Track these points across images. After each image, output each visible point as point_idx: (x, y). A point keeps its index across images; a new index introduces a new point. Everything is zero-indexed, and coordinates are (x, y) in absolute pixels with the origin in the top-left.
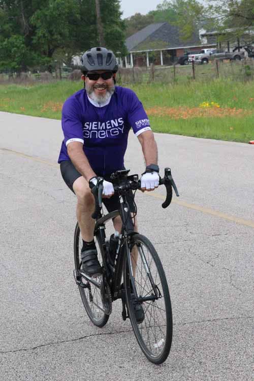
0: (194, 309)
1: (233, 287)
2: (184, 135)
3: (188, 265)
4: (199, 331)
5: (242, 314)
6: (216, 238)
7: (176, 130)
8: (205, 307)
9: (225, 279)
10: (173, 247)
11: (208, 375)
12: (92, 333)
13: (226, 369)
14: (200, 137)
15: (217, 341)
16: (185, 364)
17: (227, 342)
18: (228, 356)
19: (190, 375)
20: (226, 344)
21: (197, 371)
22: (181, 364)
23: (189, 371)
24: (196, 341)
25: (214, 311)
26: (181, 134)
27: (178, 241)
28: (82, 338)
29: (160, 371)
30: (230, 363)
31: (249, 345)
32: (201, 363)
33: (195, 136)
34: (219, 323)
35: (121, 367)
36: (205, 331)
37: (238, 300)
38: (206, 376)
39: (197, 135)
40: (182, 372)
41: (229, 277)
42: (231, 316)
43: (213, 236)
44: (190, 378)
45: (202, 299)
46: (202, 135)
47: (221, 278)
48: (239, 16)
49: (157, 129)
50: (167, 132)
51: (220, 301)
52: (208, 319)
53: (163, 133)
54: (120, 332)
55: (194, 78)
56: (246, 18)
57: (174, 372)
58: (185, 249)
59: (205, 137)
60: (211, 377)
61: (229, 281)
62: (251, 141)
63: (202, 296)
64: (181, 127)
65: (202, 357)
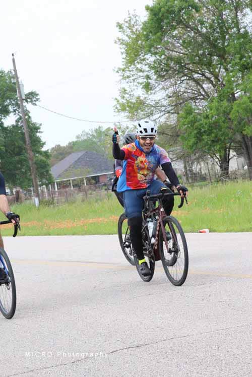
12: (121, 348)
28: (113, 352)
34: (232, 329)
35: (158, 362)
43: (198, 285)
48: (163, 134)
54: (146, 345)
56: (170, 136)
62: (201, 231)
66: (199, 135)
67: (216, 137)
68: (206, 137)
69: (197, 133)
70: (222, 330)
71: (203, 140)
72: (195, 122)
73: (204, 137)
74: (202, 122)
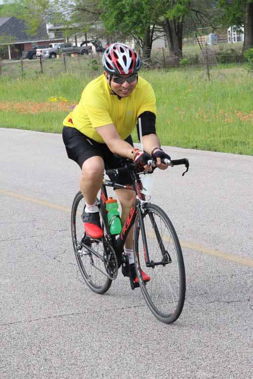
0: (40, 306)
1: (79, 282)
2: (32, 130)
3: (35, 261)
4: (45, 327)
5: (88, 309)
6: (63, 234)
7: (25, 125)
8: (51, 303)
9: (71, 274)
10: (20, 244)
11: (53, 371)
13: (72, 364)
14: (48, 132)
15: (63, 337)
16: (30, 362)
17: (73, 338)
18: (74, 352)
19: (35, 372)
20: (72, 340)
21: (42, 368)
22: (26, 362)
23: (34, 369)
24: (42, 338)
25: (60, 307)
26: (29, 129)
27: (25, 238)
29: (5, 370)
30: (76, 359)
31: (94, 340)
32: (46, 360)
33: (43, 131)
34: (65, 318)
36: (50, 328)
37: (84, 295)
38: (51, 373)
39: (46, 130)
40: (28, 370)
41: (75, 272)
42: (77, 311)
43: (60, 231)
44: (35, 376)
45: (49, 296)
46: (50, 130)
47: (68, 273)
49: (4, 124)
50: (16, 127)
51: (67, 296)
52: (55, 315)
53: (11, 128)
55: (42, 73)
56: (92, 13)
57: (19, 371)
58: (32, 246)
59: (54, 131)
60: (57, 374)
61: (76, 277)
63: (49, 292)
64: (29, 122)
65: (47, 353)
66: (120, 17)
67: (138, 19)
68: (128, 18)
69: (119, 14)
70: (55, 317)
71: (125, 21)
72: (117, 3)
73: (125, 18)
74: (124, 2)
